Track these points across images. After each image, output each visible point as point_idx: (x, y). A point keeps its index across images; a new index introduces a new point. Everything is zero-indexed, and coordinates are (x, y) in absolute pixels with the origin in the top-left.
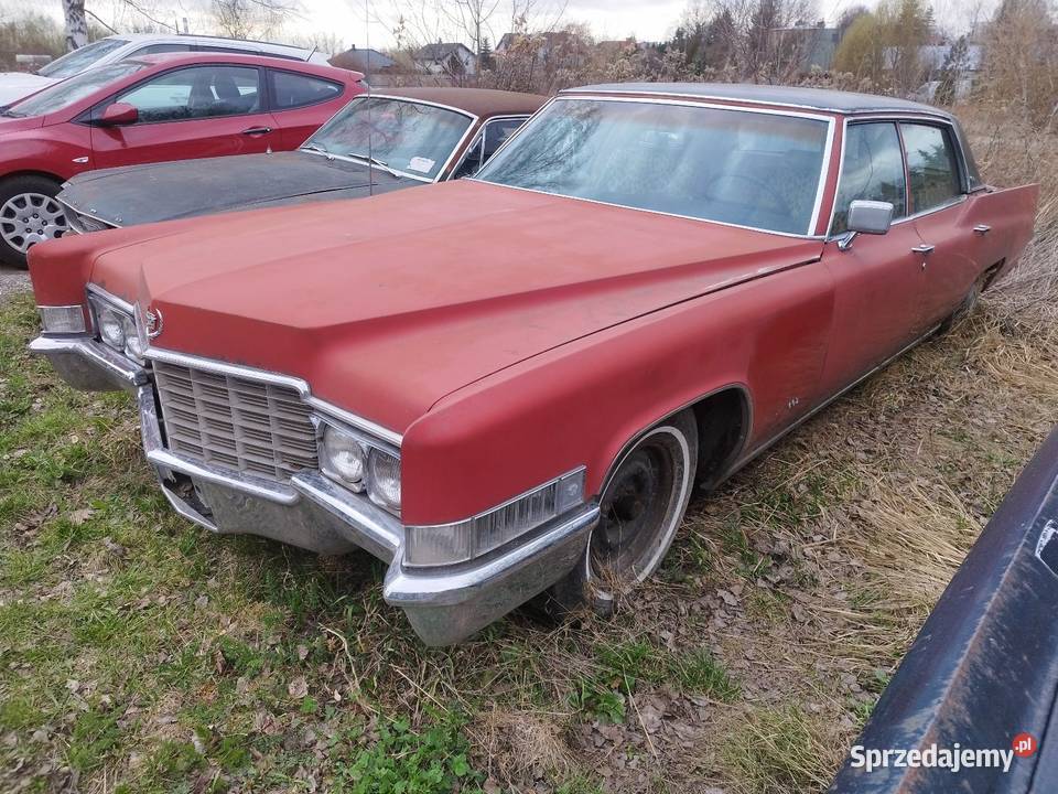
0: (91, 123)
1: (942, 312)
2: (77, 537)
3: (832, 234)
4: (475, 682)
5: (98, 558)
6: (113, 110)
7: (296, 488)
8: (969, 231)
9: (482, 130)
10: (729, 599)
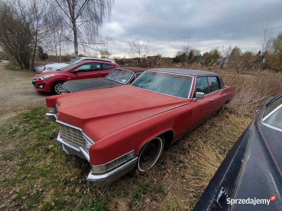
0: (72, 72)
1: (217, 110)
2: (48, 151)
3: (192, 98)
4: (114, 190)
5: (50, 156)
6: (75, 70)
7: (80, 149)
8: (221, 96)
9: (135, 75)
10: (169, 171)
